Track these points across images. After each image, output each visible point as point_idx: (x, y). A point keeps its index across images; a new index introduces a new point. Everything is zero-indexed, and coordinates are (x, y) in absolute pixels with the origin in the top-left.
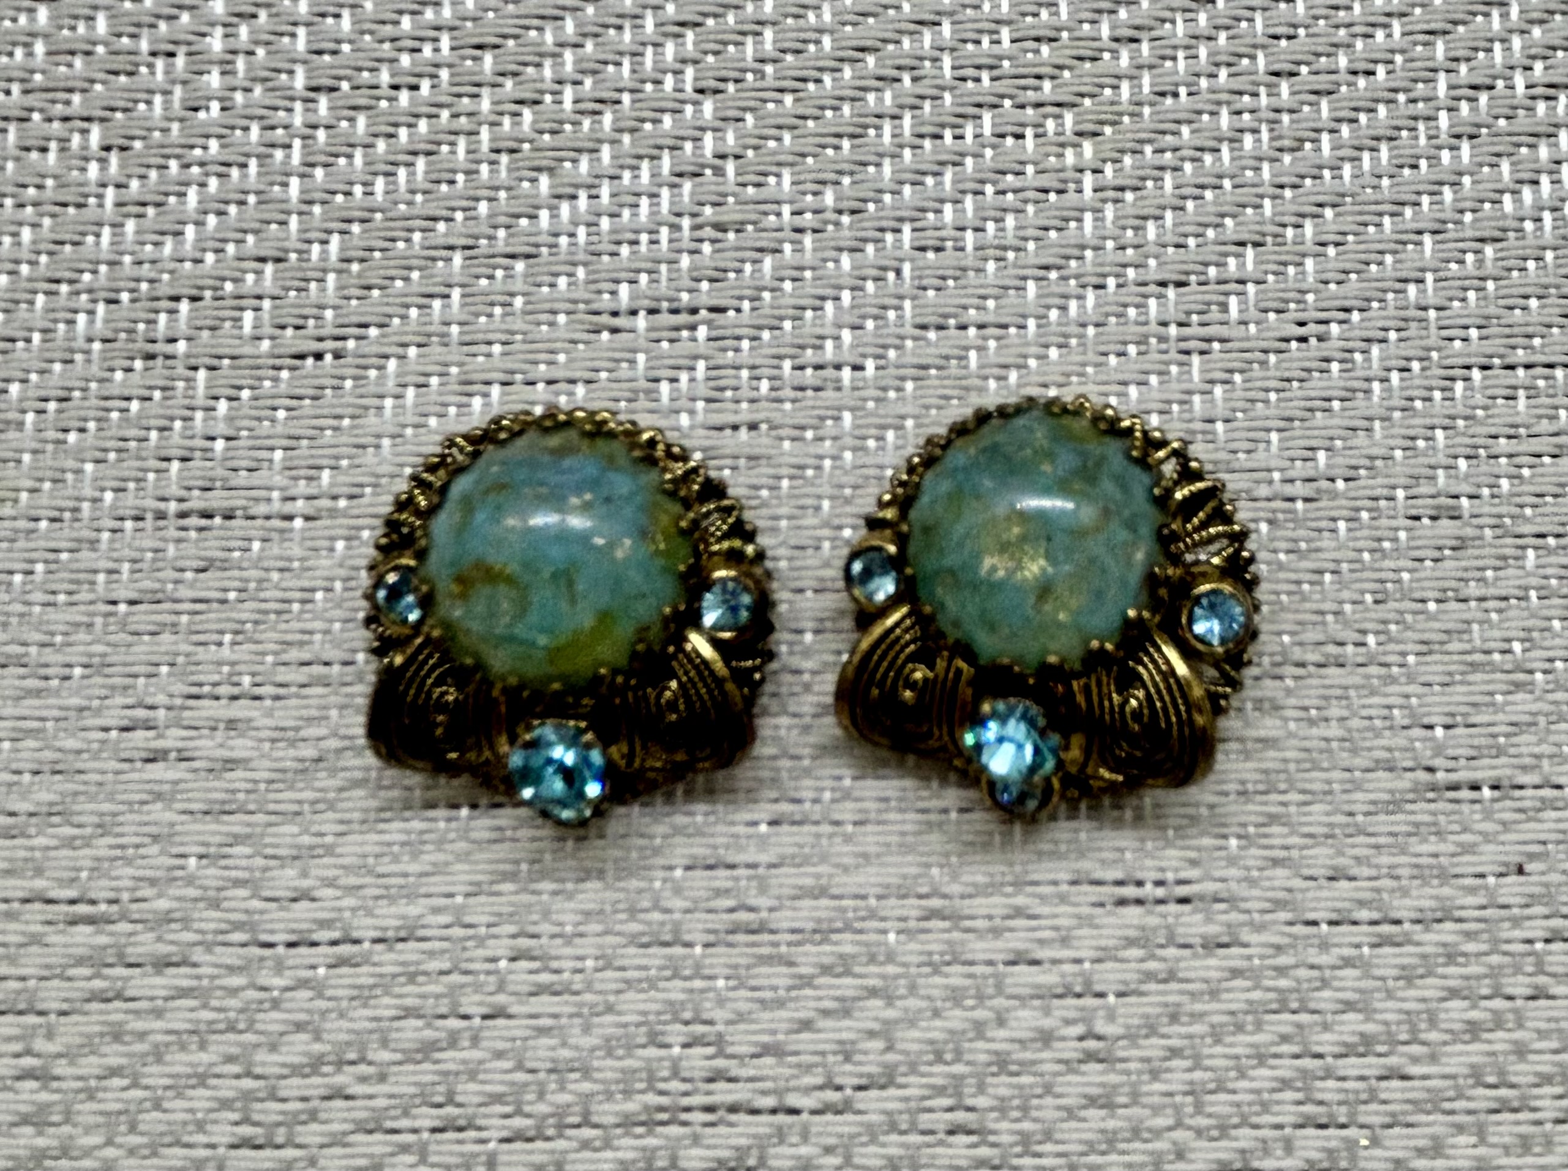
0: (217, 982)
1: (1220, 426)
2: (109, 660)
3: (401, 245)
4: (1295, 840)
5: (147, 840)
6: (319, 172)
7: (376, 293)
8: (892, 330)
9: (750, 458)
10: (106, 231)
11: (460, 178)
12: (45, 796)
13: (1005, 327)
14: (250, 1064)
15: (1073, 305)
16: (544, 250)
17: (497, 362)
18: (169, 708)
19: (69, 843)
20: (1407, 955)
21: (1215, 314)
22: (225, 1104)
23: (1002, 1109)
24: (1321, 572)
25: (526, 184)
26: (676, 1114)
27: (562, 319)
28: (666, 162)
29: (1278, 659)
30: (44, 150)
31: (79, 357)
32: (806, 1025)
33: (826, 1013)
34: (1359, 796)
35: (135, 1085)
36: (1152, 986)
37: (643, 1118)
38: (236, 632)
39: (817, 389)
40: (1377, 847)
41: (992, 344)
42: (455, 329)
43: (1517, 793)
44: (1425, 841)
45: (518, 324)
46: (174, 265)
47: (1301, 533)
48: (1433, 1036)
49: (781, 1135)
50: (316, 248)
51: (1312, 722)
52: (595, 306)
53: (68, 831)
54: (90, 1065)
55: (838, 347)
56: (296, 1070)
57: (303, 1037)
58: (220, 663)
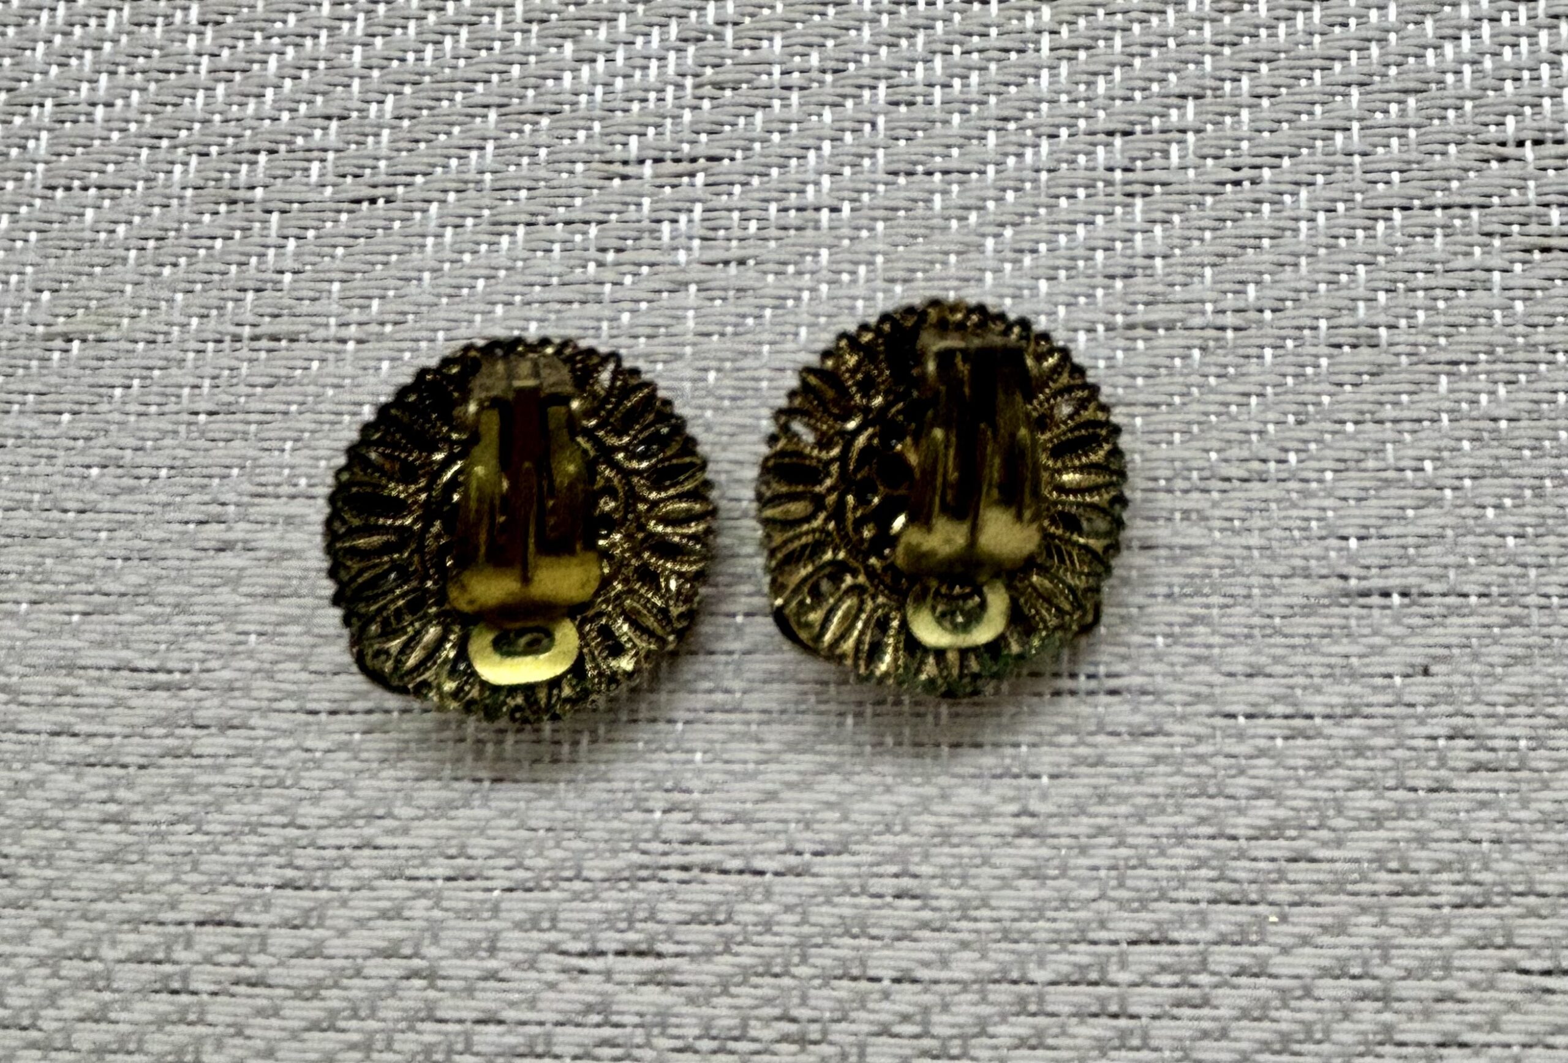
0: (272, 743)
1: (1158, 262)
2: (191, 462)
3: (445, 103)
4: (1216, 640)
5: (215, 619)
6: (379, 41)
7: (422, 145)
8: (866, 176)
9: (739, 290)
10: (201, 94)
11: (497, 45)
12: (134, 579)
13: (967, 172)
14: (294, 816)
15: (1029, 152)
16: (567, 107)
17: (523, 205)
18: (237, 505)
19: (152, 620)
20: (1316, 748)
21: (1157, 159)
22: (274, 850)
23: (944, 878)
24: (1248, 395)
25: (553, 50)
26: (655, 873)
27: (579, 167)
28: (674, 29)
29: (1206, 474)
30: (153, 25)
31: (175, 202)
32: (771, 796)
33: (790, 786)
34: (1276, 600)
35: (198, 830)
36: (1083, 769)
37: (626, 874)
38: (296, 440)
39: (799, 229)
40: (1293, 647)
41: (955, 188)
42: (488, 177)
43: (1424, 600)
44: (1336, 642)
45: (542, 173)
46: (255, 123)
47: (1229, 359)
48: (1340, 822)
49: (746, 895)
50: (374, 107)
51: (1236, 532)
52: (608, 157)
53: (153, 609)
54: (161, 812)
55: (818, 191)
56: (333, 823)
57: (339, 793)
58: (281, 467)
